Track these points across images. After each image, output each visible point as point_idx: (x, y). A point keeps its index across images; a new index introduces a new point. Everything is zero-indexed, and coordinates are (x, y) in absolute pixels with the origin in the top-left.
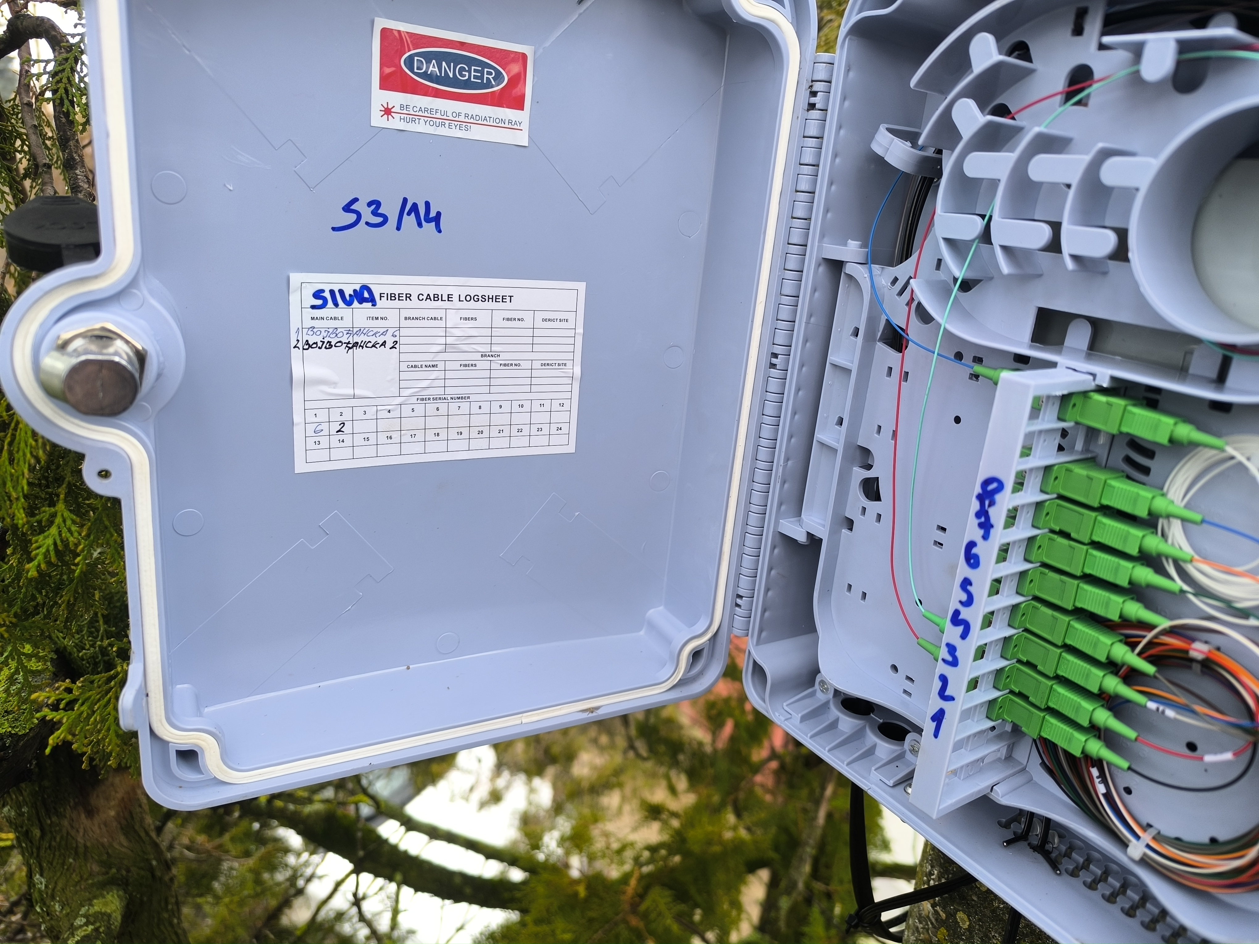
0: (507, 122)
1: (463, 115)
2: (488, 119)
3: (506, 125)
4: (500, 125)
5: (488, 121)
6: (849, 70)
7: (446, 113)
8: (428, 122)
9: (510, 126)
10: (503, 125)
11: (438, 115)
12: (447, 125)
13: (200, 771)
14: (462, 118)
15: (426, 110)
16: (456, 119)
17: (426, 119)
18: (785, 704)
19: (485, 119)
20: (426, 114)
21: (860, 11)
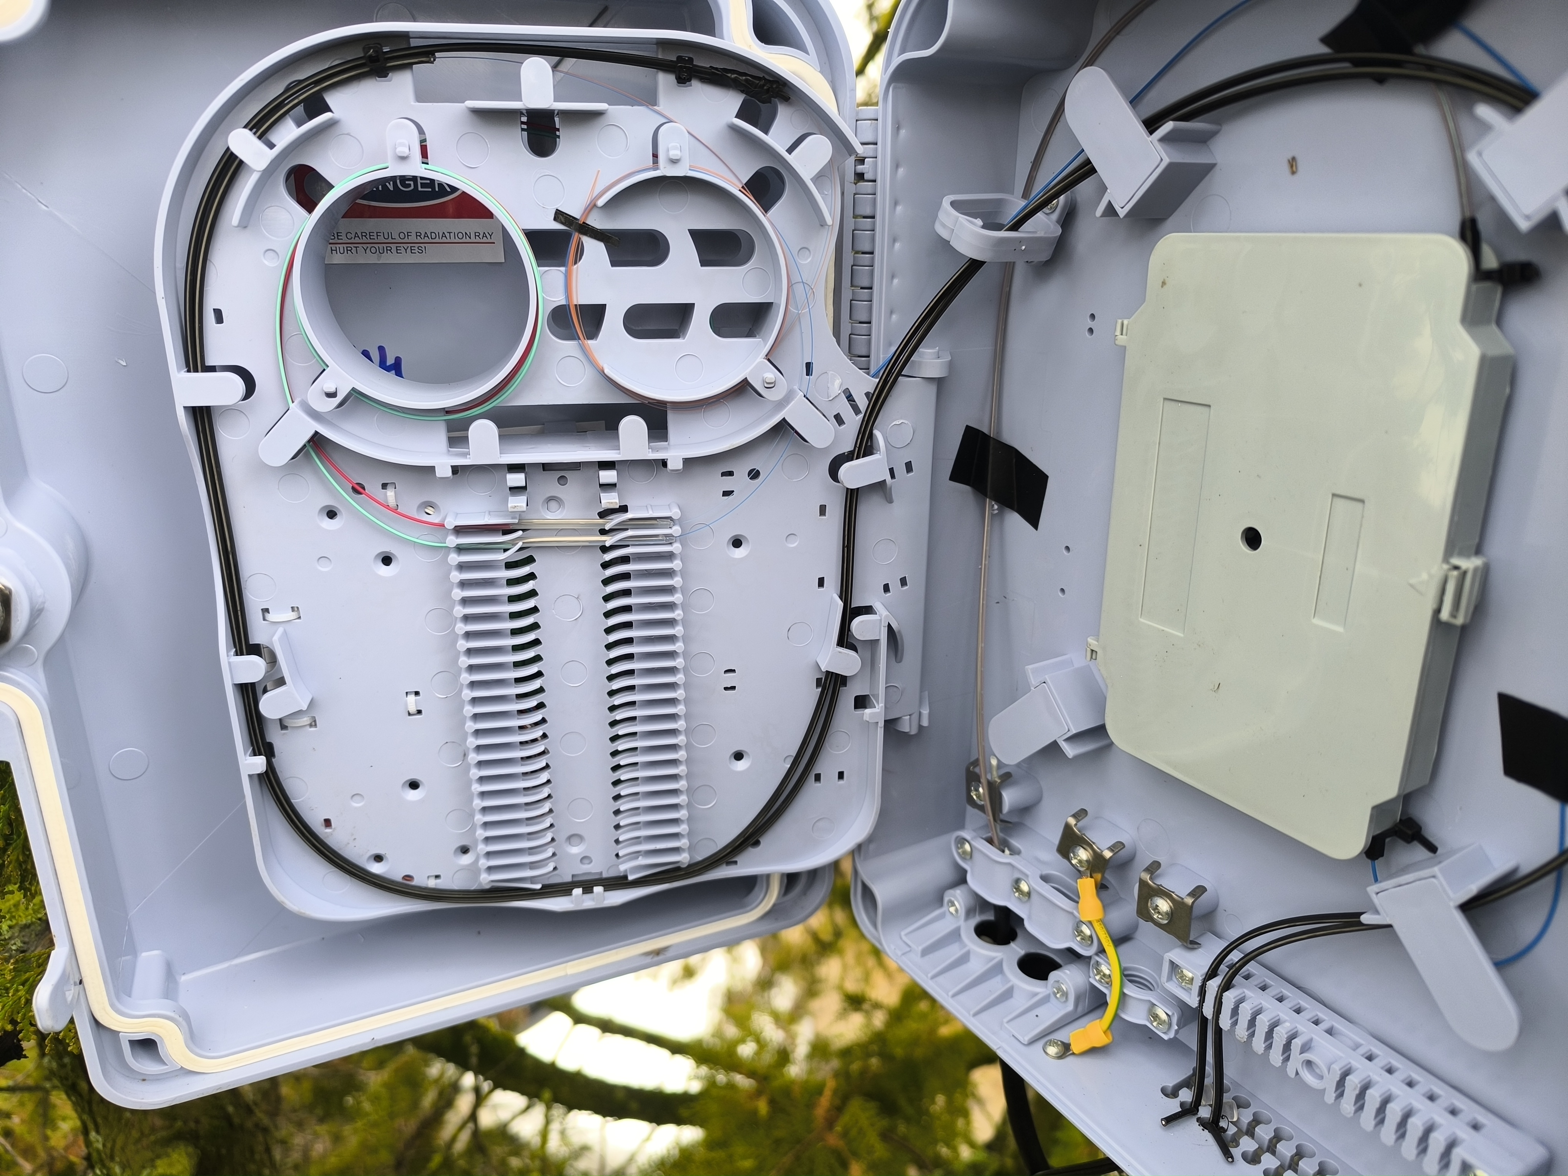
0: (473, 236)
1: (414, 235)
2: (447, 235)
3: (473, 240)
4: (464, 240)
5: (448, 238)
6: (898, 128)
7: (390, 235)
8: (369, 249)
9: (478, 240)
10: (468, 240)
11: (382, 240)
12: (394, 250)
13: (163, 1062)
14: (413, 238)
15: (364, 235)
16: (406, 240)
17: (365, 246)
18: (903, 933)
19: (444, 235)
20: (365, 240)
21: (903, 51)
